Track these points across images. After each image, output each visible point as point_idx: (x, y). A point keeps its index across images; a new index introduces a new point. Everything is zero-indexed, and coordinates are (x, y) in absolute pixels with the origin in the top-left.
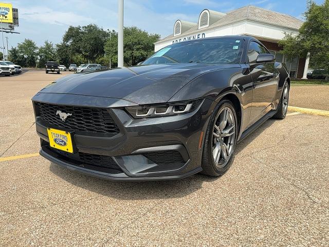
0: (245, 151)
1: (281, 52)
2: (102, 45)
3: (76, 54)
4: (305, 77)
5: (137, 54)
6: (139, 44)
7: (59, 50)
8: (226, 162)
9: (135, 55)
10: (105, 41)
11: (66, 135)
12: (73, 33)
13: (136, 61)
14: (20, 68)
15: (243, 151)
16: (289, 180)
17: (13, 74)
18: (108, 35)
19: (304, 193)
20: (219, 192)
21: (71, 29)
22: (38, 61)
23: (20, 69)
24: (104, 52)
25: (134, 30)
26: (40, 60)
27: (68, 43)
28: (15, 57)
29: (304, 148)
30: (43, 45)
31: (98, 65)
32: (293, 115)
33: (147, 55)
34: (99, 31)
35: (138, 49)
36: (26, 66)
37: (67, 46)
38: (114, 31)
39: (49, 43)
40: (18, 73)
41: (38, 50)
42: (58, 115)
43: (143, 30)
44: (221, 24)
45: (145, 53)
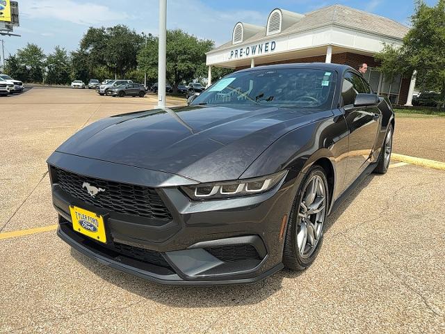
0: (337, 226)
1: (378, 69)
2: (135, 54)
3: (99, 66)
4: (409, 103)
5: (182, 66)
6: (185, 53)
7: (74, 60)
8: (313, 249)
9: (179, 68)
10: (139, 49)
11: (97, 218)
12: (93, 37)
13: (181, 77)
14: (21, 84)
15: (333, 227)
16: (398, 275)
17: (12, 93)
18: (142, 40)
19: (420, 298)
20: (305, 294)
21: (92, 31)
22: (46, 74)
23: (21, 87)
24: (137, 64)
25: (178, 34)
26: (49, 73)
27: (88, 51)
28: (13, 68)
29: (415, 223)
30: (53, 52)
31: (128, 81)
32: (398, 168)
33: (195, 69)
34: (130, 35)
35: (183, 61)
36: (29, 82)
37: (86, 55)
38: (150, 35)
39: (61, 50)
40: (19, 91)
41: (45, 59)
42: (85, 188)
43: (190, 34)
44: (298, 29)
45: (192, 66)
